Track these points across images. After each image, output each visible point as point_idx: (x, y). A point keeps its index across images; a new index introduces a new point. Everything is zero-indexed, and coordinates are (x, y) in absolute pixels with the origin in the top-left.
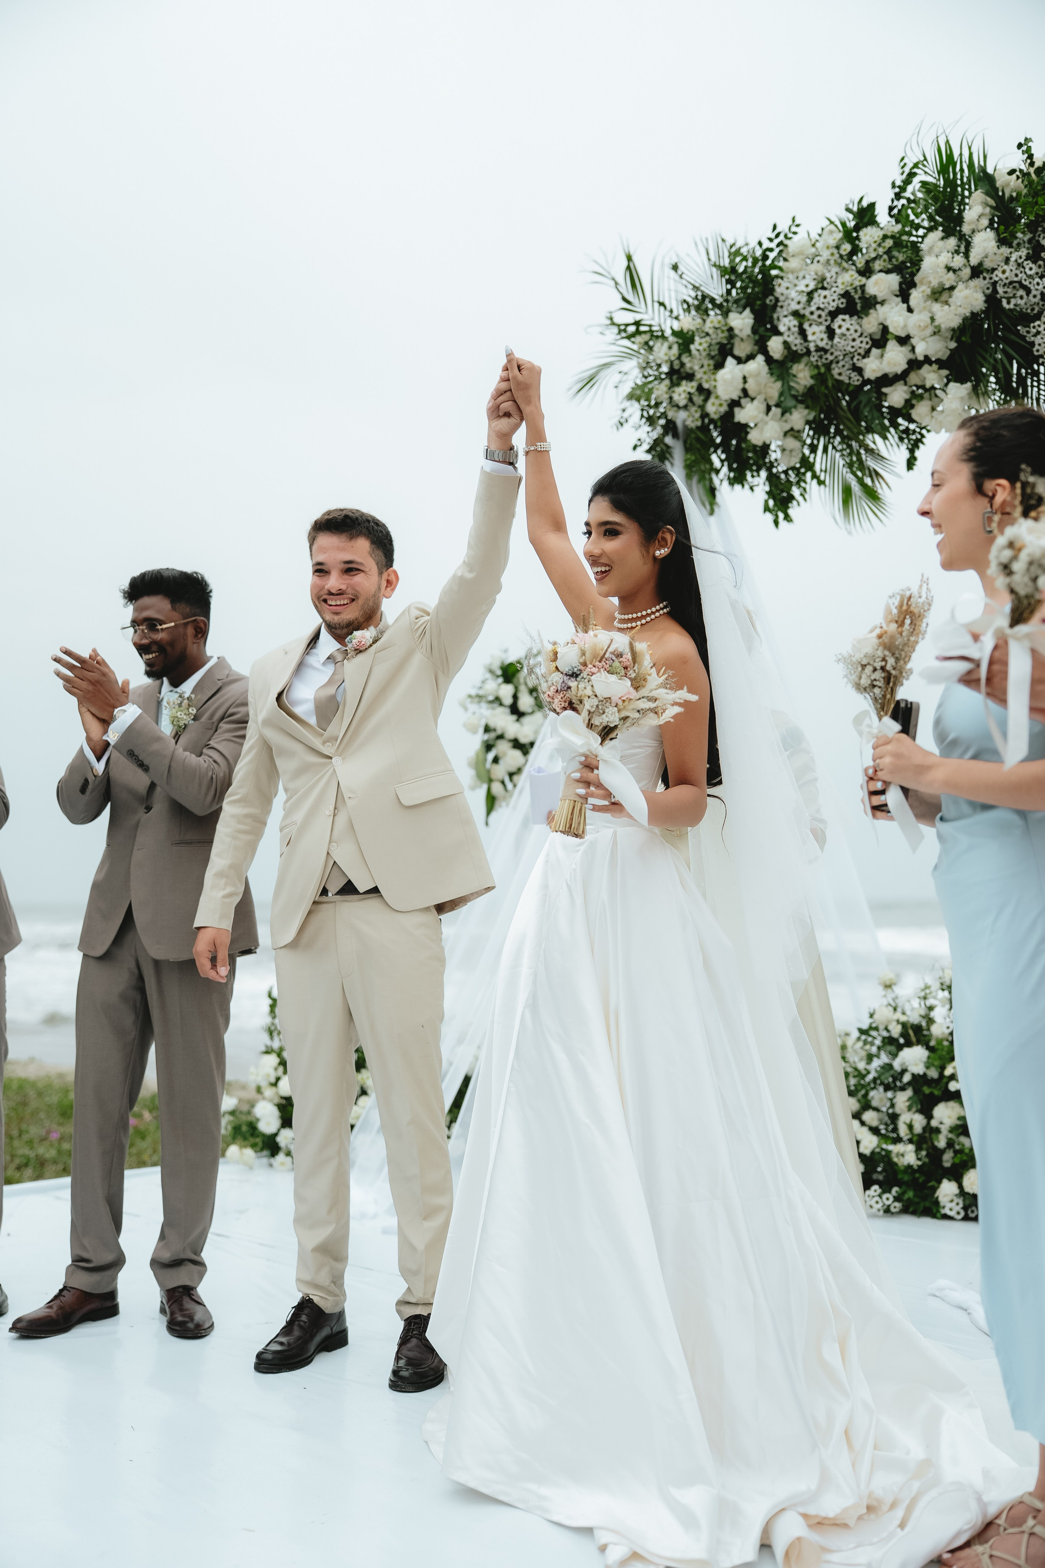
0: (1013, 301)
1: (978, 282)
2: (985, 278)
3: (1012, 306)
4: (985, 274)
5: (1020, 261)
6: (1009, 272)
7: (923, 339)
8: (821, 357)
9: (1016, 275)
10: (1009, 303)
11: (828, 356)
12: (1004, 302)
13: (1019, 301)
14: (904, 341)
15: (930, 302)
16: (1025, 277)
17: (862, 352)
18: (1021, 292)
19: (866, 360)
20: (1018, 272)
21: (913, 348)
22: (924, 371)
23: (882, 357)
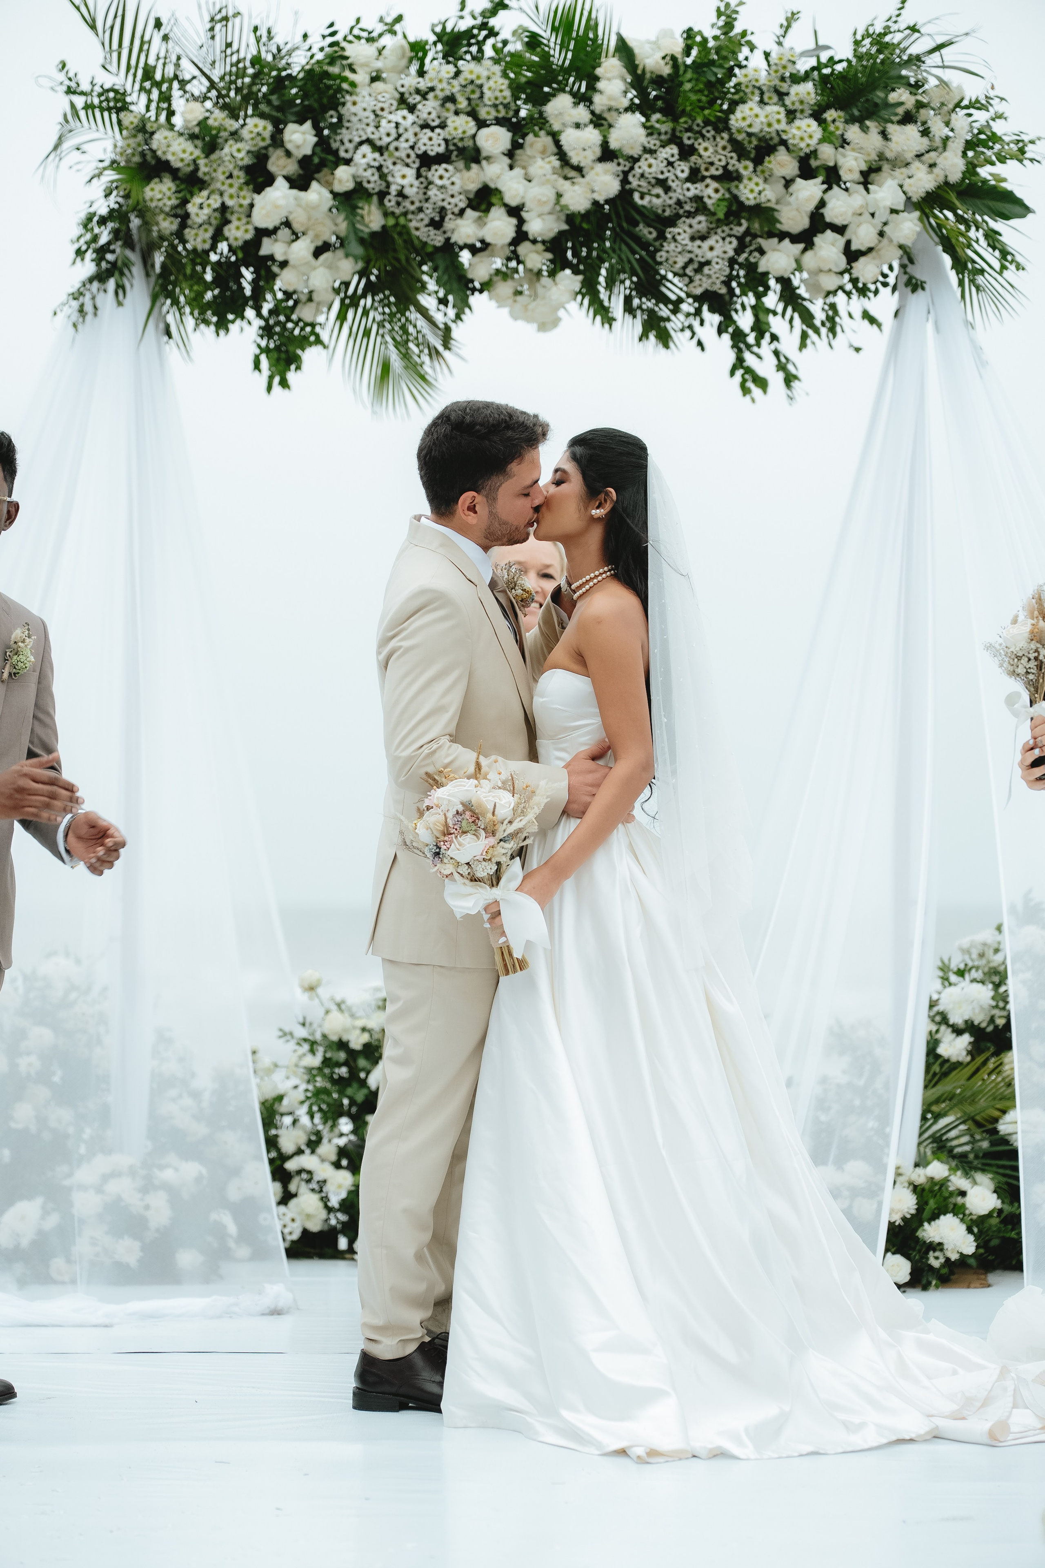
0: (647, 198)
1: (611, 166)
2: (619, 164)
3: (645, 202)
4: (621, 161)
5: (672, 160)
6: (651, 166)
7: (540, 216)
8: (398, 204)
9: (662, 173)
10: (642, 198)
11: (406, 203)
12: (636, 196)
13: (655, 201)
14: (515, 212)
15: (555, 176)
16: (673, 177)
17: (456, 210)
18: (659, 190)
19: (459, 221)
20: (665, 170)
21: (521, 222)
22: (524, 249)
23: (480, 222)
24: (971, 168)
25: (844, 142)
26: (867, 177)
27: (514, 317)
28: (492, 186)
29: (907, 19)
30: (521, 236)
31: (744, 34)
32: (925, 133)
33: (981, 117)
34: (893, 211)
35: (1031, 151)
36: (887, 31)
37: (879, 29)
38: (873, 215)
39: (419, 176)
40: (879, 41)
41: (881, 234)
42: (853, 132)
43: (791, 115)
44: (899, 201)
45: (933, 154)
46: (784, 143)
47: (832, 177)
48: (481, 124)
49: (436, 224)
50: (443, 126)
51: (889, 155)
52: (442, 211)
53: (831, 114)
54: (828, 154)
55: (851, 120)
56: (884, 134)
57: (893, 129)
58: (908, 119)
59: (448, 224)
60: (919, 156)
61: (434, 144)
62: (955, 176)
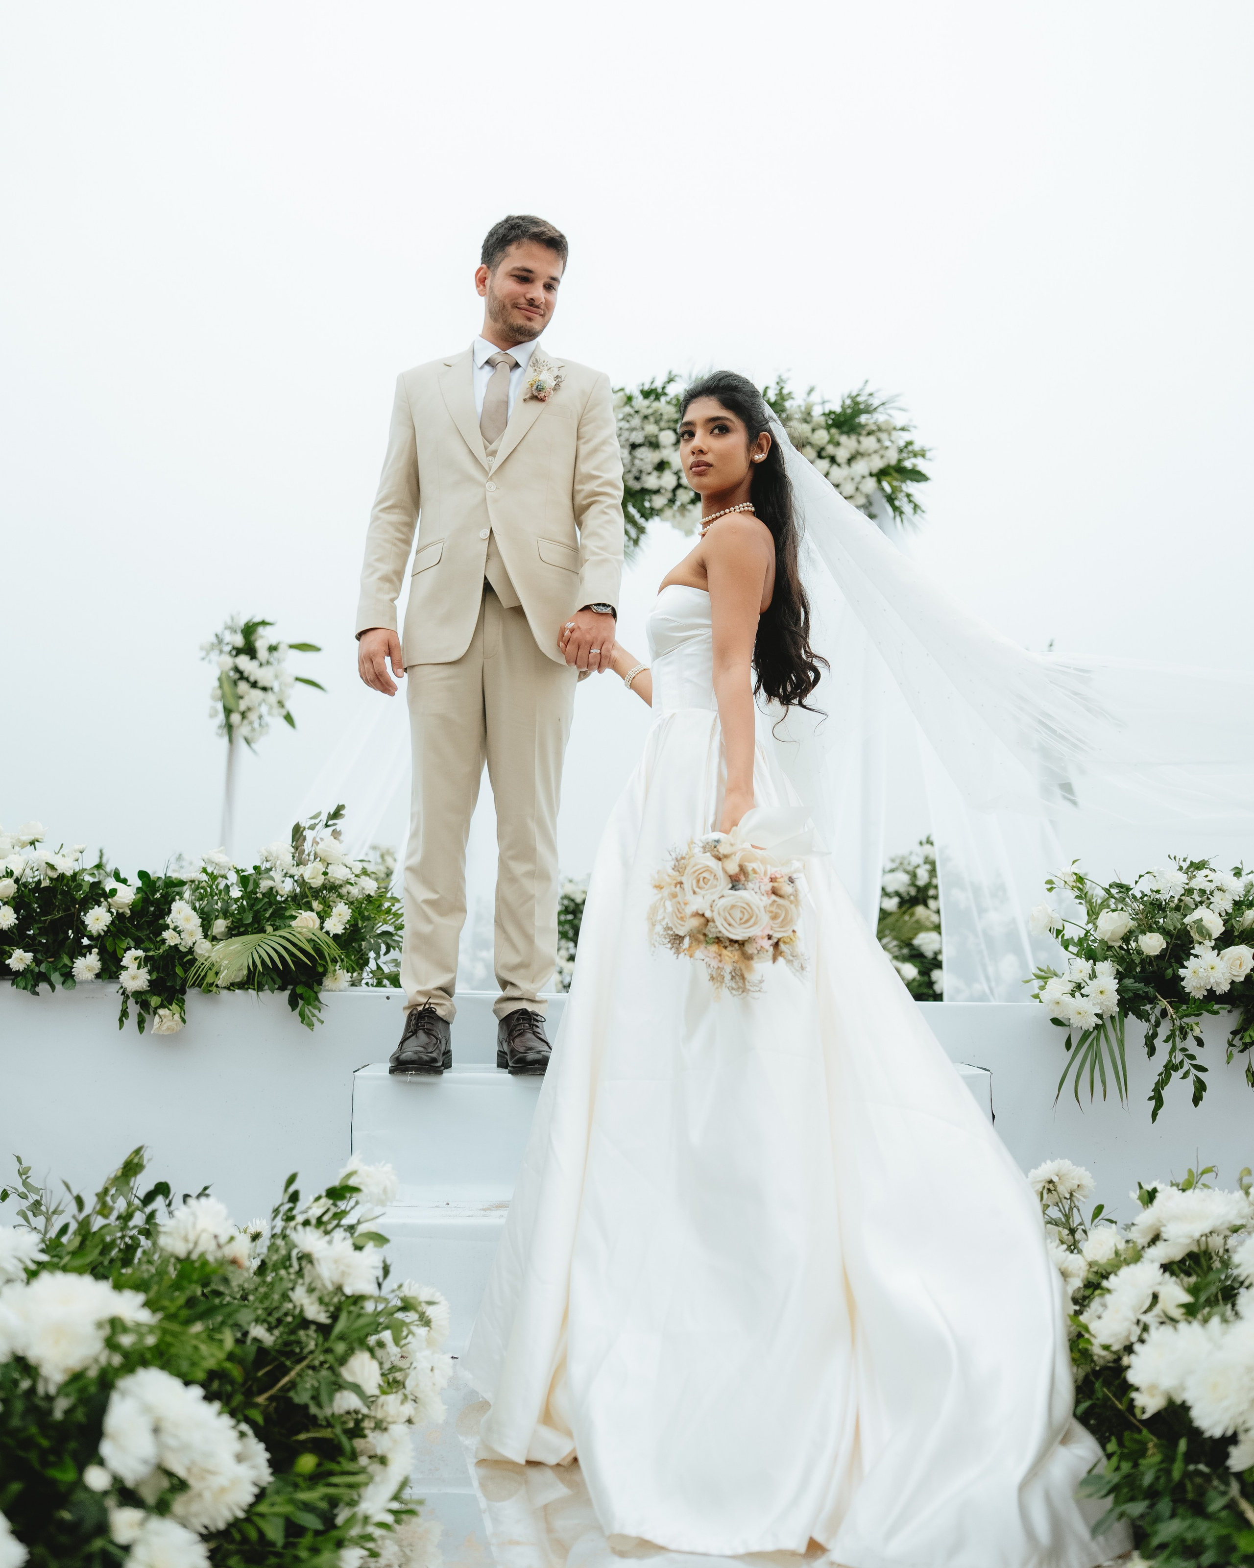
21: (679, 478)
22: (680, 492)
23: (659, 477)
24: (900, 461)
25: (838, 444)
26: (850, 461)
27: (674, 526)
28: (665, 460)
29: (868, 390)
30: (679, 486)
31: (790, 393)
32: (879, 440)
33: (906, 437)
34: (863, 477)
35: (928, 455)
36: (858, 395)
37: (854, 394)
38: (852, 479)
39: (630, 453)
40: (853, 399)
41: (857, 489)
42: (843, 439)
43: (813, 430)
44: (866, 473)
45: (882, 452)
46: (810, 443)
47: (833, 460)
48: (661, 430)
49: (637, 479)
50: (643, 429)
51: (862, 450)
52: (641, 472)
53: (834, 431)
54: (830, 450)
55: (842, 433)
56: (859, 442)
57: (862, 439)
58: (869, 434)
59: (644, 477)
60: (875, 452)
61: (637, 437)
62: (893, 462)
